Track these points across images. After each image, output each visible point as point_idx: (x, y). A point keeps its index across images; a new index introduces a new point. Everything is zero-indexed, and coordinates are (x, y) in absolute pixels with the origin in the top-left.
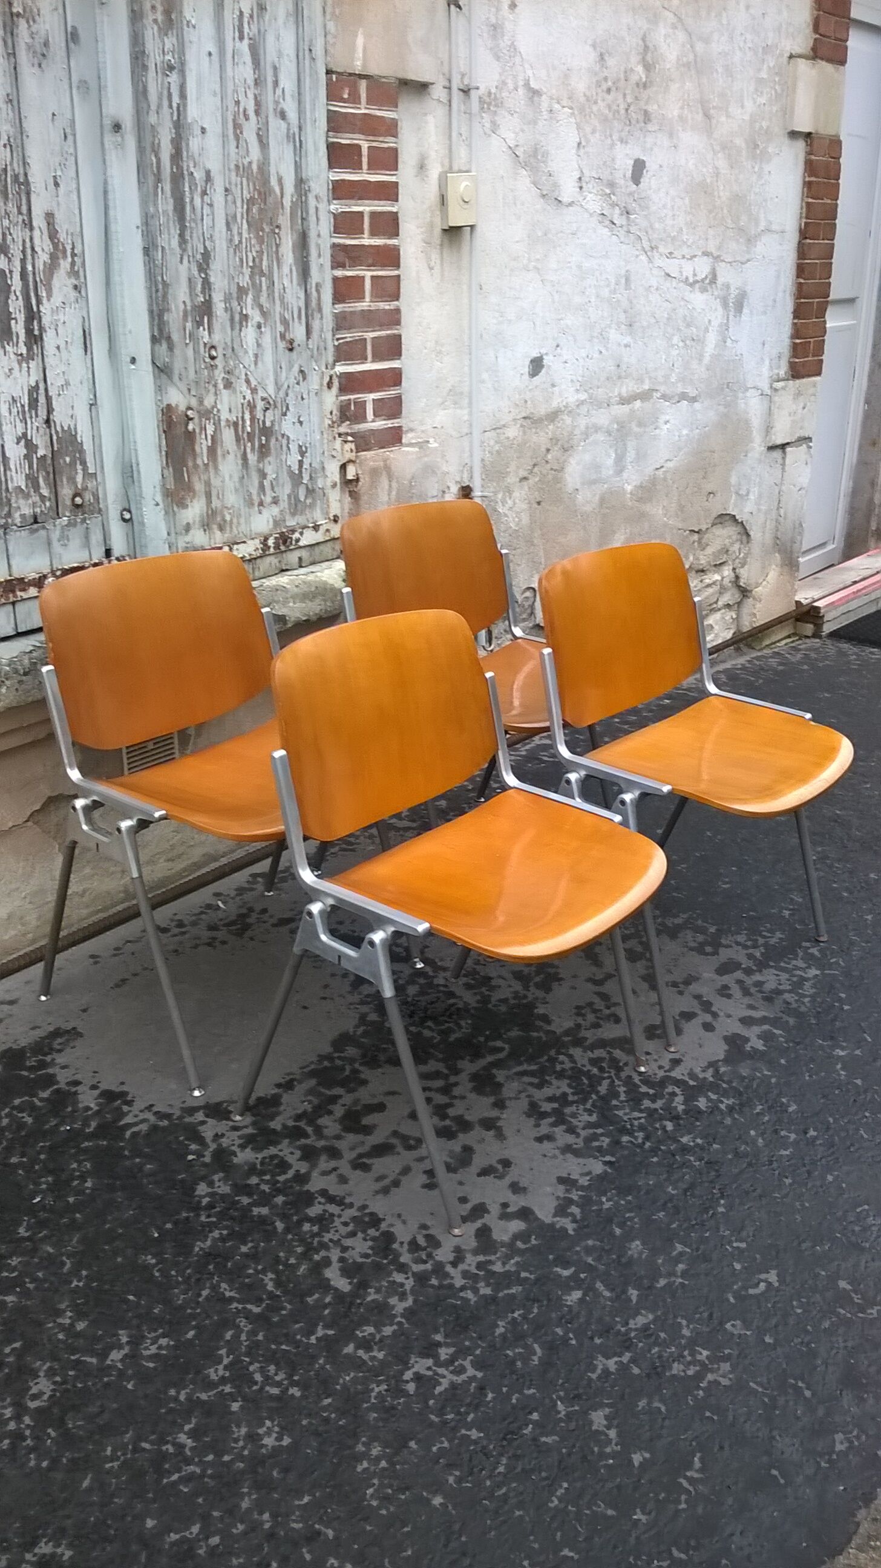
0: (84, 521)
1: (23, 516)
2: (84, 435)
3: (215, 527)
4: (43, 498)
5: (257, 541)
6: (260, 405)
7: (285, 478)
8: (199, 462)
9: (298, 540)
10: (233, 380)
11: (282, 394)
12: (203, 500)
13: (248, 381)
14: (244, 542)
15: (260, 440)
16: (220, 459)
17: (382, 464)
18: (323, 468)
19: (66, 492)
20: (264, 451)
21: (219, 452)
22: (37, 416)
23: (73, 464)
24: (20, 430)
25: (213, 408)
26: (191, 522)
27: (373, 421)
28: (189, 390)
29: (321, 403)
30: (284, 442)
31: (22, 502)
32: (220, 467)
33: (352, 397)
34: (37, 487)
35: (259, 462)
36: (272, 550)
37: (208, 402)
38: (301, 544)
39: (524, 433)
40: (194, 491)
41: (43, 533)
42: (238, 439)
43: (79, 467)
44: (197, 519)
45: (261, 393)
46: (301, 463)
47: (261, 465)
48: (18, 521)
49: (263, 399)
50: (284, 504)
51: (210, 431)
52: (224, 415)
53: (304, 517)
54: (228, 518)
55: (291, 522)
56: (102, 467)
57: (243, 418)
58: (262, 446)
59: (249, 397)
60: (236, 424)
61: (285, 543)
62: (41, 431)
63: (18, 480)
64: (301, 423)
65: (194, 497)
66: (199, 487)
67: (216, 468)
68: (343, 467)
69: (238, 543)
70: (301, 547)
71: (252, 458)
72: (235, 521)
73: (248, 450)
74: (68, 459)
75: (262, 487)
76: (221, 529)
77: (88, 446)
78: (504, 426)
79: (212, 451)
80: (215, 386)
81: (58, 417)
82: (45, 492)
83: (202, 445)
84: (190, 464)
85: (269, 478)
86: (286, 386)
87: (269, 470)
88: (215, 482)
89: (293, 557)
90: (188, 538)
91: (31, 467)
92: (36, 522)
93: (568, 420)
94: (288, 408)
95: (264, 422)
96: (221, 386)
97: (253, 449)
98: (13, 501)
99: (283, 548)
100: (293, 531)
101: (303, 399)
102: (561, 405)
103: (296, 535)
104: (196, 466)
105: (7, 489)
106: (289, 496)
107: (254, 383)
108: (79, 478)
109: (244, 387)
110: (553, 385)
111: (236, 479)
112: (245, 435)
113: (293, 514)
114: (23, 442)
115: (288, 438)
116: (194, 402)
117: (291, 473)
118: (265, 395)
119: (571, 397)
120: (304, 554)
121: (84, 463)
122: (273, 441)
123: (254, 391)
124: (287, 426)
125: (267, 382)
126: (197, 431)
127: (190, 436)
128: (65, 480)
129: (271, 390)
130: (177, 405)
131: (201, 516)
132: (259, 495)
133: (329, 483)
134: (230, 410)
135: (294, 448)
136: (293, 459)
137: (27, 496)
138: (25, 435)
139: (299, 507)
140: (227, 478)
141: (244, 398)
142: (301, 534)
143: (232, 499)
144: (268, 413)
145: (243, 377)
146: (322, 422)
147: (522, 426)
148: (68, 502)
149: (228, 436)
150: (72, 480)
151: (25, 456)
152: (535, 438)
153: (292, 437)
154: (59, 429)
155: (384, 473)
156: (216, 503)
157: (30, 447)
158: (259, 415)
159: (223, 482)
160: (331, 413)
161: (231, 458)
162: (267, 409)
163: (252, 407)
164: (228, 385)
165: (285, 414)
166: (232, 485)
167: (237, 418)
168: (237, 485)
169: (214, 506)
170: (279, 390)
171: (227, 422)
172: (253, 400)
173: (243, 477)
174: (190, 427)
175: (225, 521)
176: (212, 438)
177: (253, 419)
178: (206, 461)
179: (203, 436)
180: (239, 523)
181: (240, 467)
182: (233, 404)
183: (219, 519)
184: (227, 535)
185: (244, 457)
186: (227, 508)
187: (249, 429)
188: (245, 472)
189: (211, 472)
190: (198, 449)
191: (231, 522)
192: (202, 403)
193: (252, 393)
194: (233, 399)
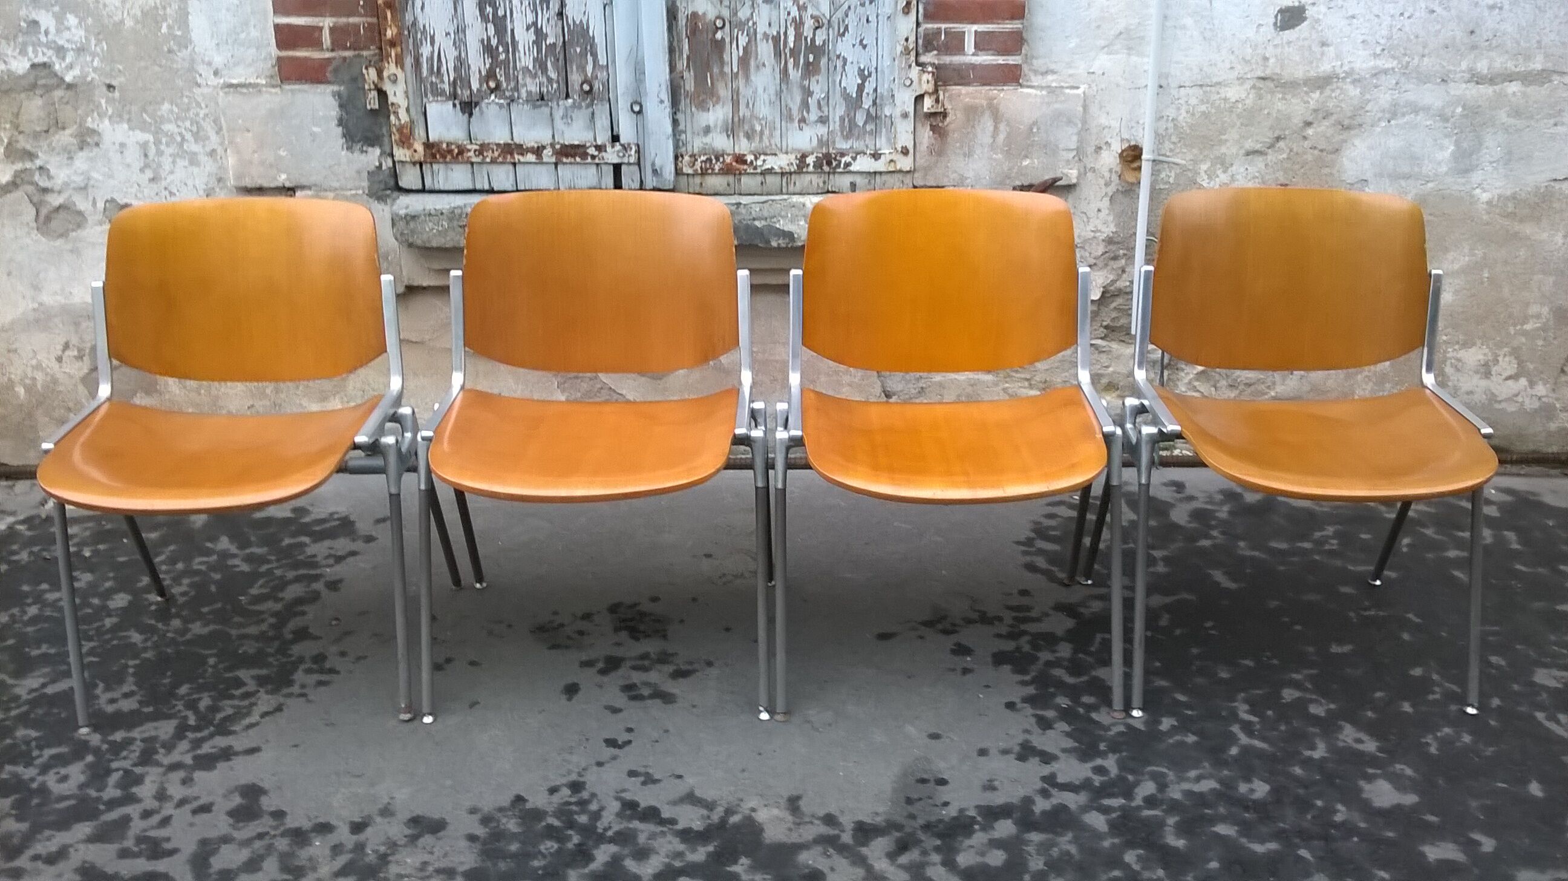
0: (591, 104)
1: (529, 93)
2: (597, 30)
3: (741, 134)
4: (550, 80)
5: (792, 158)
6: (809, 24)
7: (837, 98)
8: (727, 69)
9: (848, 165)
11: (840, 14)
12: (728, 108)
14: (775, 155)
15: (806, 57)
16: (752, 70)
17: (984, 103)
18: (893, 96)
19: (575, 78)
20: (810, 69)
21: (752, 63)
22: (548, 8)
23: (583, 55)
24: (530, 18)
25: (748, 20)
26: (712, 125)
27: (973, 55)
29: (894, 30)
30: (839, 63)
31: (528, 80)
32: (753, 78)
33: (943, 26)
34: (544, 70)
35: (803, 77)
36: (811, 168)
37: (744, 13)
38: (852, 168)
39: (1260, 97)
40: (719, 99)
41: (546, 110)
42: (778, 54)
43: (590, 58)
44: (720, 123)
45: (810, 11)
46: (861, 88)
47: (806, 83)
48: (524, 95)
49: (812, 17)
50: (835, 124)
51: (743, 40)
52: (762, 28)
53: (862, 143)
54: (758, 128)
55: (842, 145)
56: (614, 61)
57: (785, 33)
58: (807, 64)
59: (795, 12)
60: (776, 40)
61: (829, 163)
62: (553, 22)
63: (526, 59)
64: (865, 47)
65: (717, 102)
66: (724, 92)
67: (747, 78)
68: (919, 99)
69: (766, 154)
70: (850, 172)
71: (794, 74)
72: (767, 132)
73: (790, 66)
74: (578, 50)
75: (805, 105)
76: (748, 137)
77: (600, 41)
78: (1219, 83)
79: (744, 61)
81: (569, 11)
82: (553, 75)
83: (733, 55)
84: (716, 70)
85: (816, 96)
86: (846, 6)
87: (815, 88)
88: (745, 92)
89: (844, 181)
90: (708, 140)
91: (539, 51)
92: (542, 99)
93: (1354, 91)
94: (846, 28)
95: (813, 40)
97: (796, 65)
98: (520, 77)
99: (826, 168)
100: (843, 155)
101: (868, 21)
102: (1338, 70)
103: (848, 159)
104: (722, 73)
105: (515, 67)
106: (842, 119)
107: (802, 1)
108: (589, 68)
109: (789, 3)
110: (1324, 44)
111: (772, 90)
112: (787, 51)
113: (846, 138)
114: (532, 29)
115: (845, 60)
116: (726, 13)
117: (846, 96)
118: (816, 13)
119: (1362, 61)
120: (858, 180)
121: (595, 55)
122: (824, 61)
123: (802, 8)
124: (844, 47)
126: (728, 40)
127: (719, 46)
128: (574, 68)
129: (825, 9)
130: (704, 14)
131: (725, 122)
132: (801, 110)
133: (897, 112)
134: (770, 25)
135: (852, 71)
136: (851, 82)
137: (535, 76)
138: (535, 24)
139: (856, 132)
140: (760, 91)
141: (789, 14)
142: (854, 159)
143: (764, 110)
144: (818, 32)
146: (893, 48)
147: (1254, 87)
148: (577, 87)
149: (765, 50)
150: (582, 69)
151: (534, 42)
152: (1280, 105)
153: (849, 60)
154: (571, 22)
155: (987, 114)
156: (743, 111)
157: (540, 35)
158: (808, 31)
159: (755, 92)
160: (907, 40)
161: (768, 70)
162: (817, 28)
163: (799, 24)
165: (843, 35)
166: (766, 96)
167: (779, 33)
168: (773, 98)
169: (741, 114)
170: (836, 10)
171: (766, 36)
172: (801, 17)
173: (781, 91)
174: (719, 36)
175: (754, 130)
176: (745, 49)
177: (798, 35)
178: (735, 70)
179: (734, 46)
180: (771, 135)
181: (778, 81)
182: (774, 19)
183: (746, 127)
184: (755, 145)
185: (785, 72)
186: (758, 119)
187: (792, 45)
188: (784, 87)
189: (741, 82)
190: (727, 57)
191: (762, 133)
192: (736, 14)
193: (799, 10)
194: (775, 13)
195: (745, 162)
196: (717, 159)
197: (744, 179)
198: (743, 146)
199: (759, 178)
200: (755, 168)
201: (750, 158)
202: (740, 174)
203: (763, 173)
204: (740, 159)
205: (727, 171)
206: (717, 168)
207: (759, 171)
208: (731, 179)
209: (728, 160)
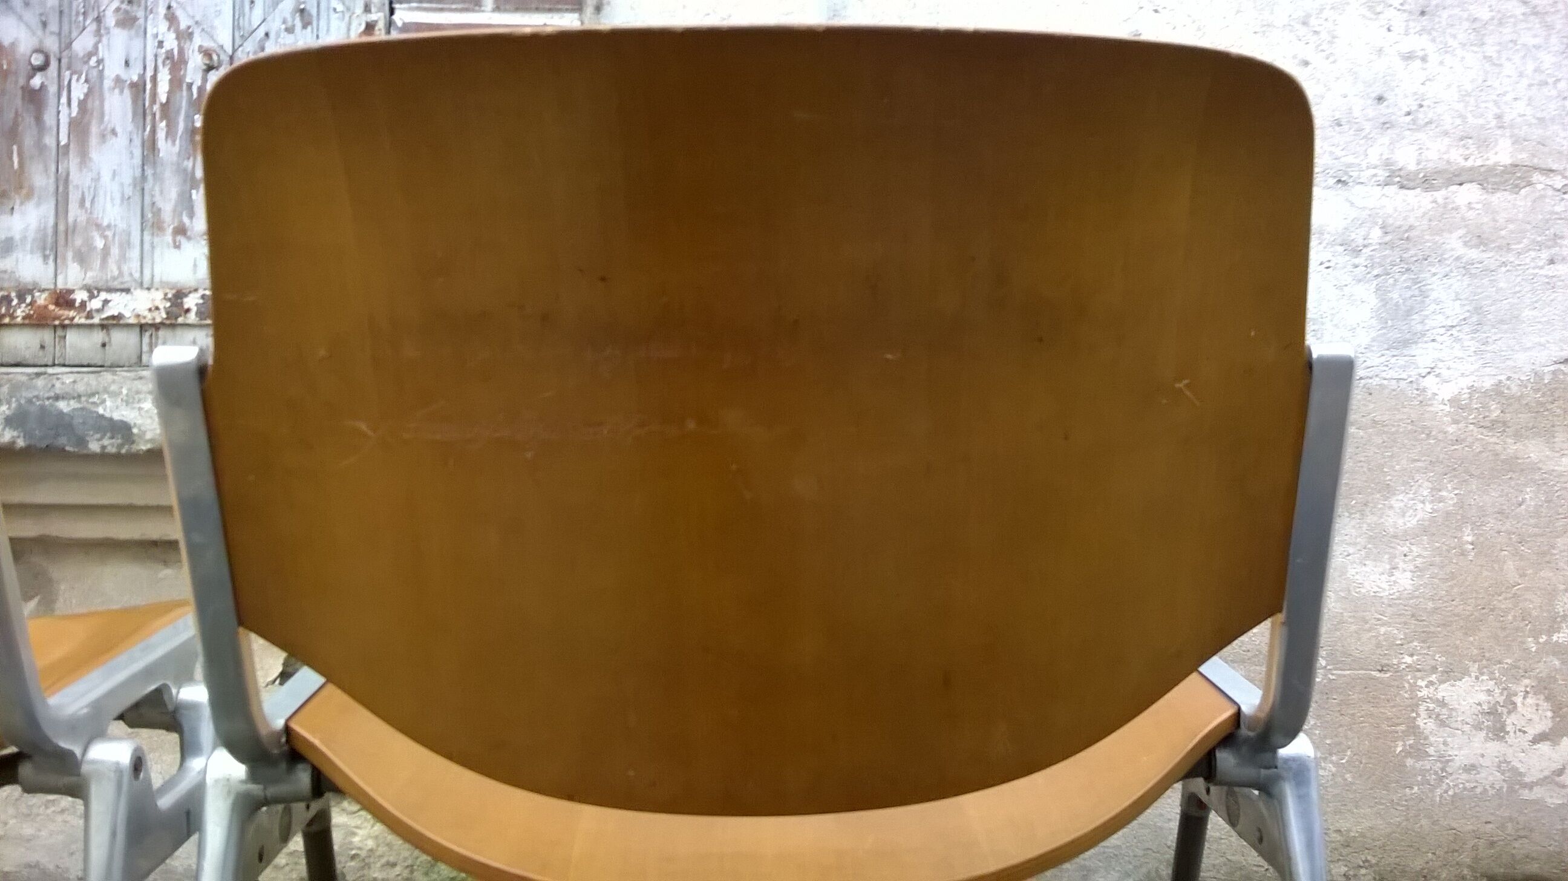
3: (70, 255)
5: (157, 297)
6: (195, 61)
8: (49, 141)
10: (140, 14)
12: (49, 208)
13: (171, 18)
14: (127, 291)
16: (94, 140)
21: (94, 129)
25: (90, 55)
26: (17, 237)
28: (44, 24)
32: (94, 155)
36: (192, 318)
37: (82, 44)
42: (141, 113)
44: (31, 235)
45: (198, 40)
51: (79, 91)
52: (113, 68)
54: (99, 243)
57: (154, 79)
59: (171, 43)
60: (138, 88)
65: (29, 196)
66: (41, 179)
67: (84, 154)
69: (109, 290)
72: (115, 251)
73: (161, 134)
76: (82, 259)
79: (79, 127)
80: (98, 20)
83: (61, 114)
84: (28, 141)
86: (261, 33)
88: (79, 179)
90: (6, 263)
96: (110, 20)
97: (170, 133)
104: (41, 148)
107: (184, 23)
109: (163, 26)
111: (127, 176)
112: (156, 108)
116: (52, 44)
118: (208, 44)
123: (185, 36)
125: (217, 22)
126: (52, 89)
127: (35, 98)
130: (13, 44)
131: (41, 231)
134: (127, 63)
140: (106, 177)
141: (161, 44)
143: (112, 212)
145: (162, 11)
149: (117, 106)
159: (97, 179)
161: (120, 142)
163: (177, 63)
164: (127, 21)
166: (115, 187)
167: (142, 77)
168: (129, 191)
169: (71, 220)
170: (244, 38)
171: (118, 80)
172: (181, 51)
173: (144, 177)
174: (37, 81)
175: (92, 248)
176: (82, 104)
177: (176, 82)
178: (64, 141)
179: (64, 100)
180: (123, 258)
181: (138, 160)
182: (135, 54)
183: (78, 242)
184: (91, 276)
185: (150, 147)
186: (98, 226)
187: (164, 99)
188: (149, 172)
189: (73, 162)
190: (49, 118)
191: (106, 252)
192: (69, 45)
193: (177, 38)
194: (137, 44)
195: (69, 304)
196: (21, 298)
197: (72, 337)
198: (73, 277)
199: (99, 336)
200: (89, 316)
201: (80, 296)
202: (64, 327)
203: (103, 326)
204: (63, 299)
205: (38, 320)
206: (20, 313)
207: (96, 320)
208: (47, 336)
209: (42, 299)
